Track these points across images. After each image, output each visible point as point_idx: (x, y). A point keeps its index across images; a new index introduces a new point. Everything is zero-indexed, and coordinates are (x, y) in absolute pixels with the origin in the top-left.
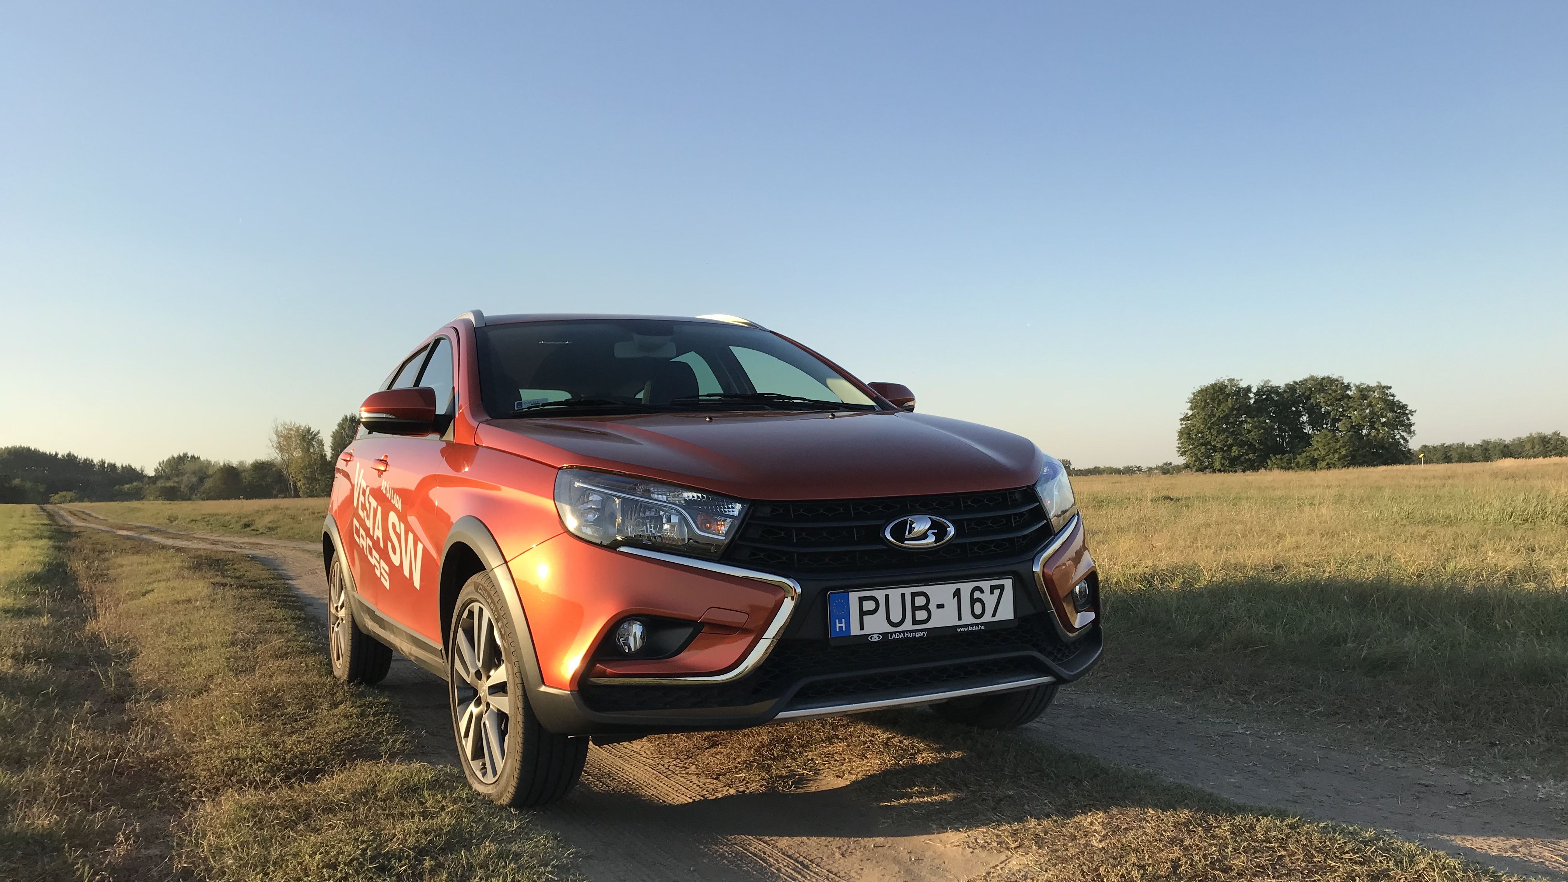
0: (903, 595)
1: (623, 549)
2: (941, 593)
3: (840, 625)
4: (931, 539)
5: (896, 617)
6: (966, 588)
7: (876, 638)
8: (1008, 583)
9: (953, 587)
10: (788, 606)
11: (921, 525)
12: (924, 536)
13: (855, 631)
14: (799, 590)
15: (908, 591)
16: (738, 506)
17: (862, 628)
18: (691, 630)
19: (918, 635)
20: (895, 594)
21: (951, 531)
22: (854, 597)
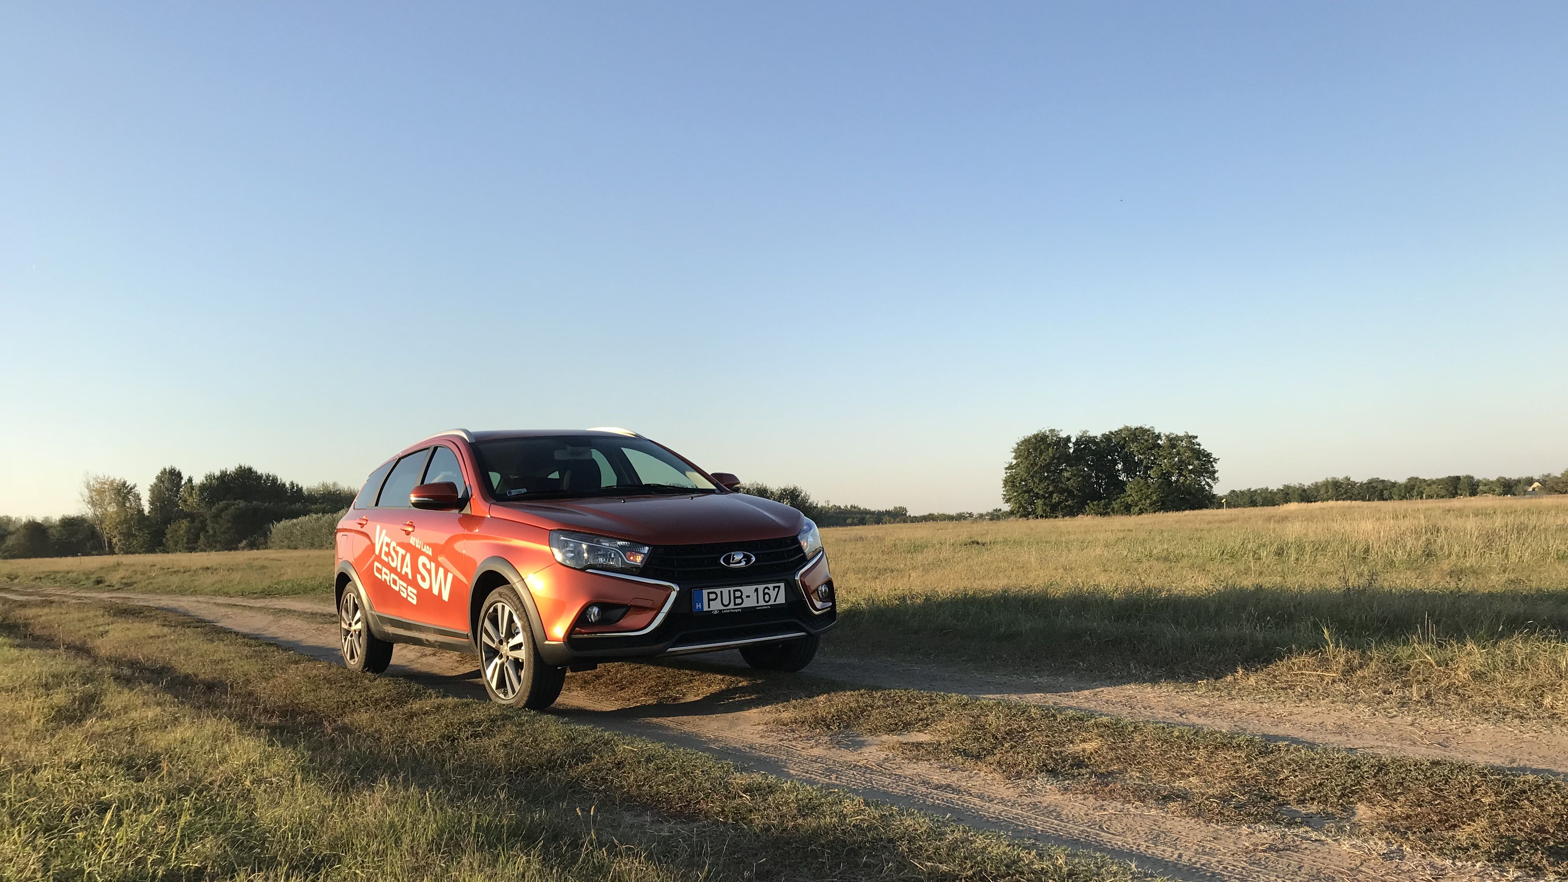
0: (729, 591)
1: (588, 570)
2: (748, 590)
3: (698, 606)
4: (743, 563)
5: (726, 602)
6: (761, 587)
7: (716, 612)
8: (782, 585)
9: (756, 587)
10: (673, 595)
11: (738, 557)
12: (740, 562)
13: (706, 609)
14: (678, 589)
15: (732, 589)
16: (647, 548)
17: (709, 607)
18: (625, 609)
19: (736, 611)
20: (725, 590)
21: (754, 559)
22: (705, 592)
